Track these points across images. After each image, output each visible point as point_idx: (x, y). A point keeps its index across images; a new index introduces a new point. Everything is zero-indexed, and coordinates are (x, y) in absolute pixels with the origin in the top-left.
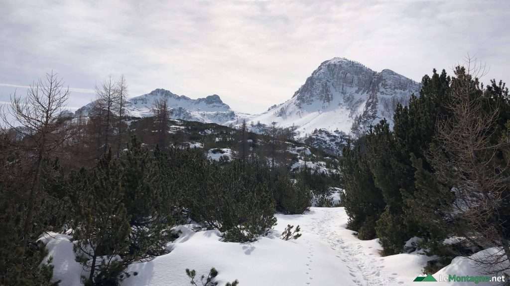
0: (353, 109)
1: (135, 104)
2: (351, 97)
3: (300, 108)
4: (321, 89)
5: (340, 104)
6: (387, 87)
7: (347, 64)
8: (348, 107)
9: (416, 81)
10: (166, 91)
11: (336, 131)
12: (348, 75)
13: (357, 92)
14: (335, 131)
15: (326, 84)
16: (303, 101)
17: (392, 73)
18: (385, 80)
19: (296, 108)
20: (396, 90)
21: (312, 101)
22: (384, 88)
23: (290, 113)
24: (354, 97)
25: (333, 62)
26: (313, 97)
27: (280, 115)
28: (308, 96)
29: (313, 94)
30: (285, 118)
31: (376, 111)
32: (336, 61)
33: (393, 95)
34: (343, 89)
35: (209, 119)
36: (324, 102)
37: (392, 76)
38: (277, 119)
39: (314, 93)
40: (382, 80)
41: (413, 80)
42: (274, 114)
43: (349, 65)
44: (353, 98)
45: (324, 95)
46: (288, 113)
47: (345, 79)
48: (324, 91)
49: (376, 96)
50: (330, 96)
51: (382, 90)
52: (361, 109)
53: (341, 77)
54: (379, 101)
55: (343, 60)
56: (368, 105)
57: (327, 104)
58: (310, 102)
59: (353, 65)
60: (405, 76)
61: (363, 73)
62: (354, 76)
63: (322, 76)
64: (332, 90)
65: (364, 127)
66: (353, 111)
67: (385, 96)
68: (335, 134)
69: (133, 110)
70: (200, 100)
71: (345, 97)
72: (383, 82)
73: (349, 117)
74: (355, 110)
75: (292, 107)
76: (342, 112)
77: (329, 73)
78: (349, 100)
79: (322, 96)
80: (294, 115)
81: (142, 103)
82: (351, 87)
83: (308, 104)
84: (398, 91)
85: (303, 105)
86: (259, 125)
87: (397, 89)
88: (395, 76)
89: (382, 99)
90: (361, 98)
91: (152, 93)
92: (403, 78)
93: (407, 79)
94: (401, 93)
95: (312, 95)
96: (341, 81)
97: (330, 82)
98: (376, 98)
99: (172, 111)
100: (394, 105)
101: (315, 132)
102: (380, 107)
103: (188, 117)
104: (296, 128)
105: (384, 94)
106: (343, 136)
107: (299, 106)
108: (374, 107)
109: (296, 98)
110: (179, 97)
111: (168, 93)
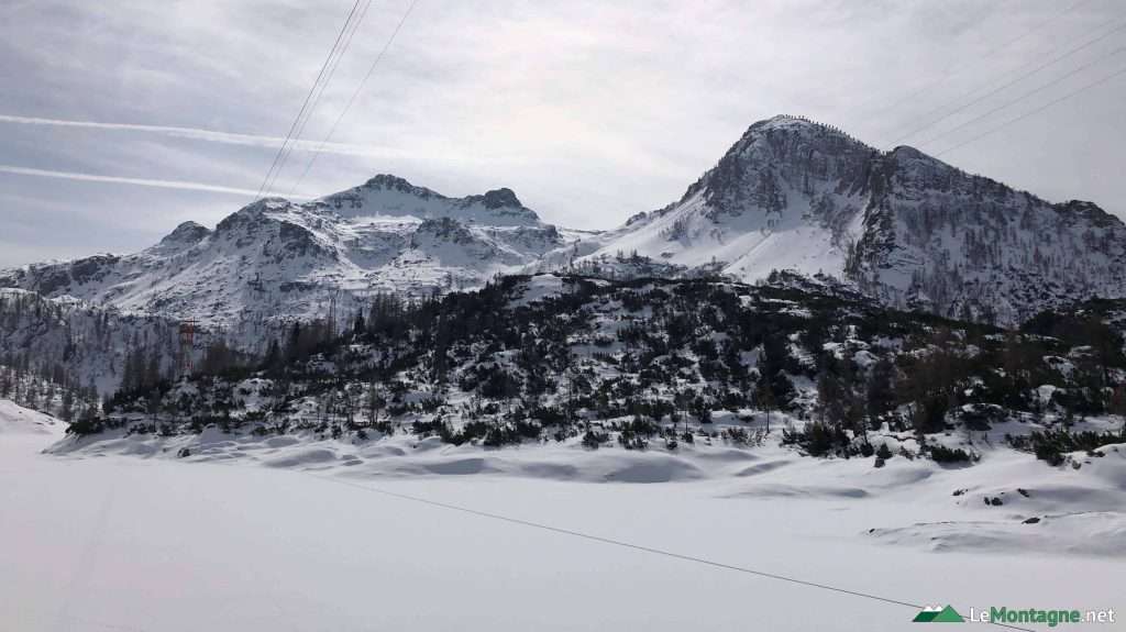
0: (838, 227)
1: (339, 207)
2: (826, 201)
3: (717, 223)
4: (759, 183)
5: (805, 217)
6: (909, 183)
7: (810, 131)
8: (825, 224)
9: (966, 171)
10: (399, 179)
11: (819, 276)
12: (816, 154)
13: (839, 191)
14: (815, 276)
15: (769, 172)
16: (722, 208)
17: (915, 153)
18: (903, 169)
19: (708, 222)
20: (927, 190)
21: (742, 207)
22: (902, 185)
23: (697, 234)
24: (835, 202)
25: (777, 126)
26: (742, 199)
27: (675, 238)
28: (732, 198)
29: (742, 193)
30: (687, 244)
31: (892, 234)
32: (786, 124)
33: (923, 201)
34: (806, 185)
35: (505, 242)
36: (769, 211)
37: (918, 160)
38: (670, 247)
39: (746, 192)
40: (898, 168)
41: (961, 169)
42: (659, 235)
43: (816, 134)
44: (832, 204)
45: (767, 197)
46: (690, 234)
47: (809, 164)
48: (767, 188)
49: (888, 202)
50: (780, 199)
51: (898, 189)
52: (857, 229)
53: (800, 157)
54: (896, 212)
55: (802, 123)
56: (870, 220)
57: (775, 215)
58: (737, 211)
59: (824, 134)
60: (944, 161)
61: (847, 151)
62: (828, 156)
63: (758, 155)
64: (783, 185)
65: (872, 267)
66: (838, 234)
67: (905, 203)
68: (817, 282)
69: (338, 222)
70: (472, 200)
71: (813, 201)
72: (900, 173)
73: (833, 244)
74: (841, 231)
75: (697, 220)
76: (814, 233)
77: (770, 149)
78: (824, 207)
79: (762, 199)
80: (706, 237)
81: (353, 207)
82: (824, 179)
83: (733, 215)
84: (932, 192)
85: (722, 217)
86: (636, 259)
87: (929, 188)
88: (923, 161)
89: (901, 209)
90: (849, 205)
91: (370, 184)
92: (941, 166)
93: (949, 167)
94: (938, 197)
95: (740, 196)
96: (801, 166)
97: (775, 168)
98: (888, 207)
99: (428, 225)
100: (927, 222)
101: (773, 276)
102: (900, 226)
103: (465, 238)
104: (720, 267)
105: (903, 199)
106: (836, 287)
107: (714, 218)
108: (887, 224)
109: (698, 201)
110: (426, 194)
111: (402, 185)
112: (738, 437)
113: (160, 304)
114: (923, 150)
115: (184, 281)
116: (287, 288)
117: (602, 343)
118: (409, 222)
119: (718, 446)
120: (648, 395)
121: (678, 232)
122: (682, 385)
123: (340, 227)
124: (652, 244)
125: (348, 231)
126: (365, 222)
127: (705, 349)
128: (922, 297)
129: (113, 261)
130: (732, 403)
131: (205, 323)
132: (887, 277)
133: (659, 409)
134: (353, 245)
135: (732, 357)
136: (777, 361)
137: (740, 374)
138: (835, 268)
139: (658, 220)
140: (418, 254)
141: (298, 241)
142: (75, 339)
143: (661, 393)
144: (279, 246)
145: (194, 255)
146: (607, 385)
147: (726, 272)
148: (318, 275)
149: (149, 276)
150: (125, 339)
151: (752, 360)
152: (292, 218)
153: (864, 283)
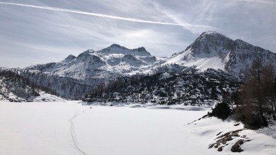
0: (223, 58)
1: (105, 52)
2: (220, 51)
4: (204, 47)
5: (215, 55)
6: (240, 48)
7: (216, 35)
8: (220, 57)
11: (219, 69)
12: (218, 40)
13: (223, 49)
15: (207, 45)
16: (195, 53)
17: (241, 41)
23: (190, 59)
24: (222, 52)
25: (208, 33)
26: (200, 51)
28: (198, 50)
29: (200, 49)
30: (187, 61)
31: (236, 60)
32: (210, 33)
33: (243, 52)
34: (215, 48)
35: (143, 60)
36: (206, 54)
38: (183, 62)
40: (237, 44)
42: (181, 59)
46: (188, 59)
47: (216, 43)
48: (206, 48)
49: (235, 52)
50: (209, 51)
51: (237, 49)
52: (227, 58)
53: (214, 41)
54: (237, 55)
55: (214, 33)
56: (231, 56)
57: (208, 55)
58: (199, 54)
59: (220, 36)
61: (225, 40)
62: (221, 41)
63: (204, 41)
64: (210, 48)
65: (231, 68)
66: (223, 60)
68: (218, 71)
70: (135, 50)
71: (217, 52)
73: (222, 62)
75: (190, 56)
76: (217, 59)
77: (207, 39)
78: (220, 53)
79: (205, 51)
80: (192, 60)
81: (108, 51)
82: (220, 46)
84: (245, 50)
85: (195, 55)
86: (175, 65)
88: (243, 43)
90: (225, 53)
91: (112, 46)
92: (247, 44)
93: (250, 44)
94: (247, 51)
96: (214, 43)
98: (235, 54)
99: (126, 56)
100: (244, 57)
101: (208, 70)
102: (237, 58)
103: (134, 59)
104: (195, 67)
105: (238, 52)
106: (223, 72)
107: (193, 55)
108: (234, 58)
109: (189, 51)
110: (124, 48)
111: (119, 46)
112: (209, 104)
113: (67, 74)
114: (243, 40)
115: (72, 68)
116: (95, 70)
117: (180, 87)
118: (121, 55)
119: (206, 106)
120: (191, 97)
121: (185, 59)
122: (198, 95)
123: (106, 56)
124: (179, 61)
125: (108, 57)
126: (111, 55)
127: (200, 89)
128: (242, 74)
129: (54, 64)
130: (207, 99)
131: (78, 78)
132: (234, 70)
133: (195, 100)
134: (109, 61)
135: (206, 90)
136: (214, 91)
137: (208, 93)
138: (222, 68)
139: (180, 55)
140: (124, 63)
141: (97, 59)
142: (50, 82)
143: (194, 97)
144: (93, 61)
145: (73, 63)
146: (183, 95)
147: (197, 68)
148: (102, 68)
149: (63, 67)
150: (61, 81)
151: (210, 91)
152: (95, 54)
153: (229, 71)
